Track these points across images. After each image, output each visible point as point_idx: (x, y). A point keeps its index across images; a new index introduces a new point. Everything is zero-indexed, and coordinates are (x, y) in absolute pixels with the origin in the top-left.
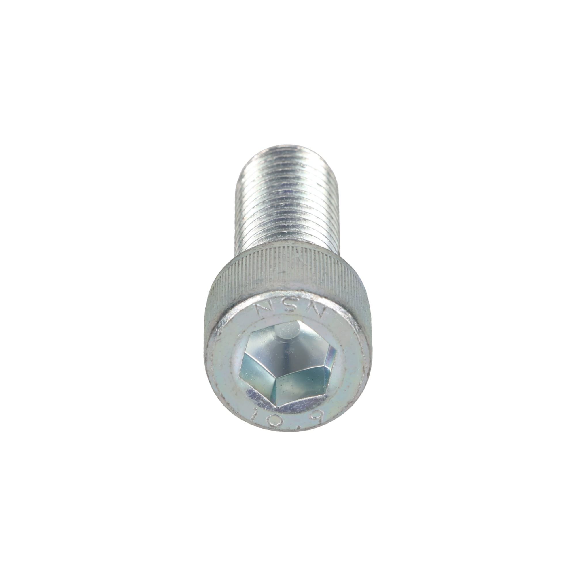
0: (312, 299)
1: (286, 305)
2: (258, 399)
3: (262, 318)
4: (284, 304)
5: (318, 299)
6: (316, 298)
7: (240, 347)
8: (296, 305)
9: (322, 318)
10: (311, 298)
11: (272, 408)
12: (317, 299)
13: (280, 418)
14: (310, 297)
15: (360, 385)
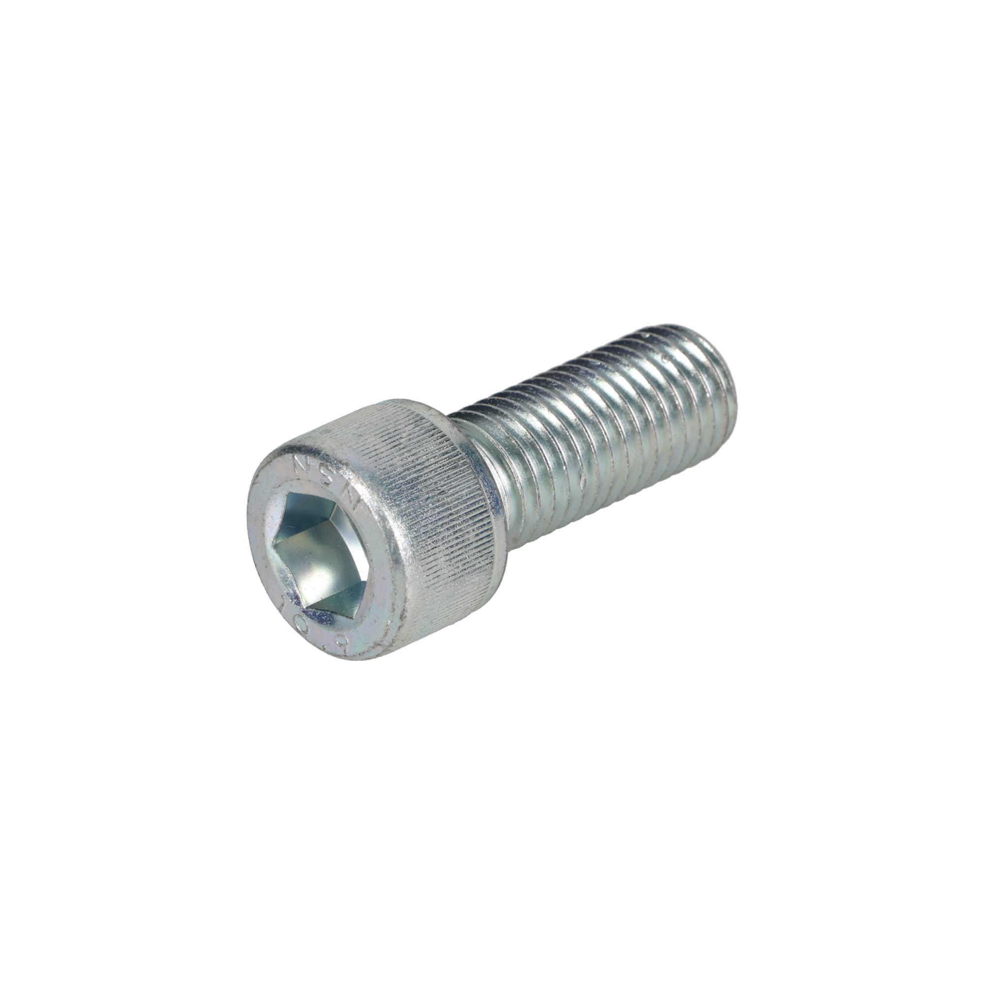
0: (349, 481)
1: (321, 473)
2: (289, 585)
3: (297, 477)
4: (320, 472)
5: (357, 484)
6: (355, 482)
7: (276, 506)
8: (332, 478)
9: (355, 511)
10: (349, 479)
11: (300, 606)
12: (355, 484)
13: (306, 624)
14: (348, 477)
15: (387, 625)
